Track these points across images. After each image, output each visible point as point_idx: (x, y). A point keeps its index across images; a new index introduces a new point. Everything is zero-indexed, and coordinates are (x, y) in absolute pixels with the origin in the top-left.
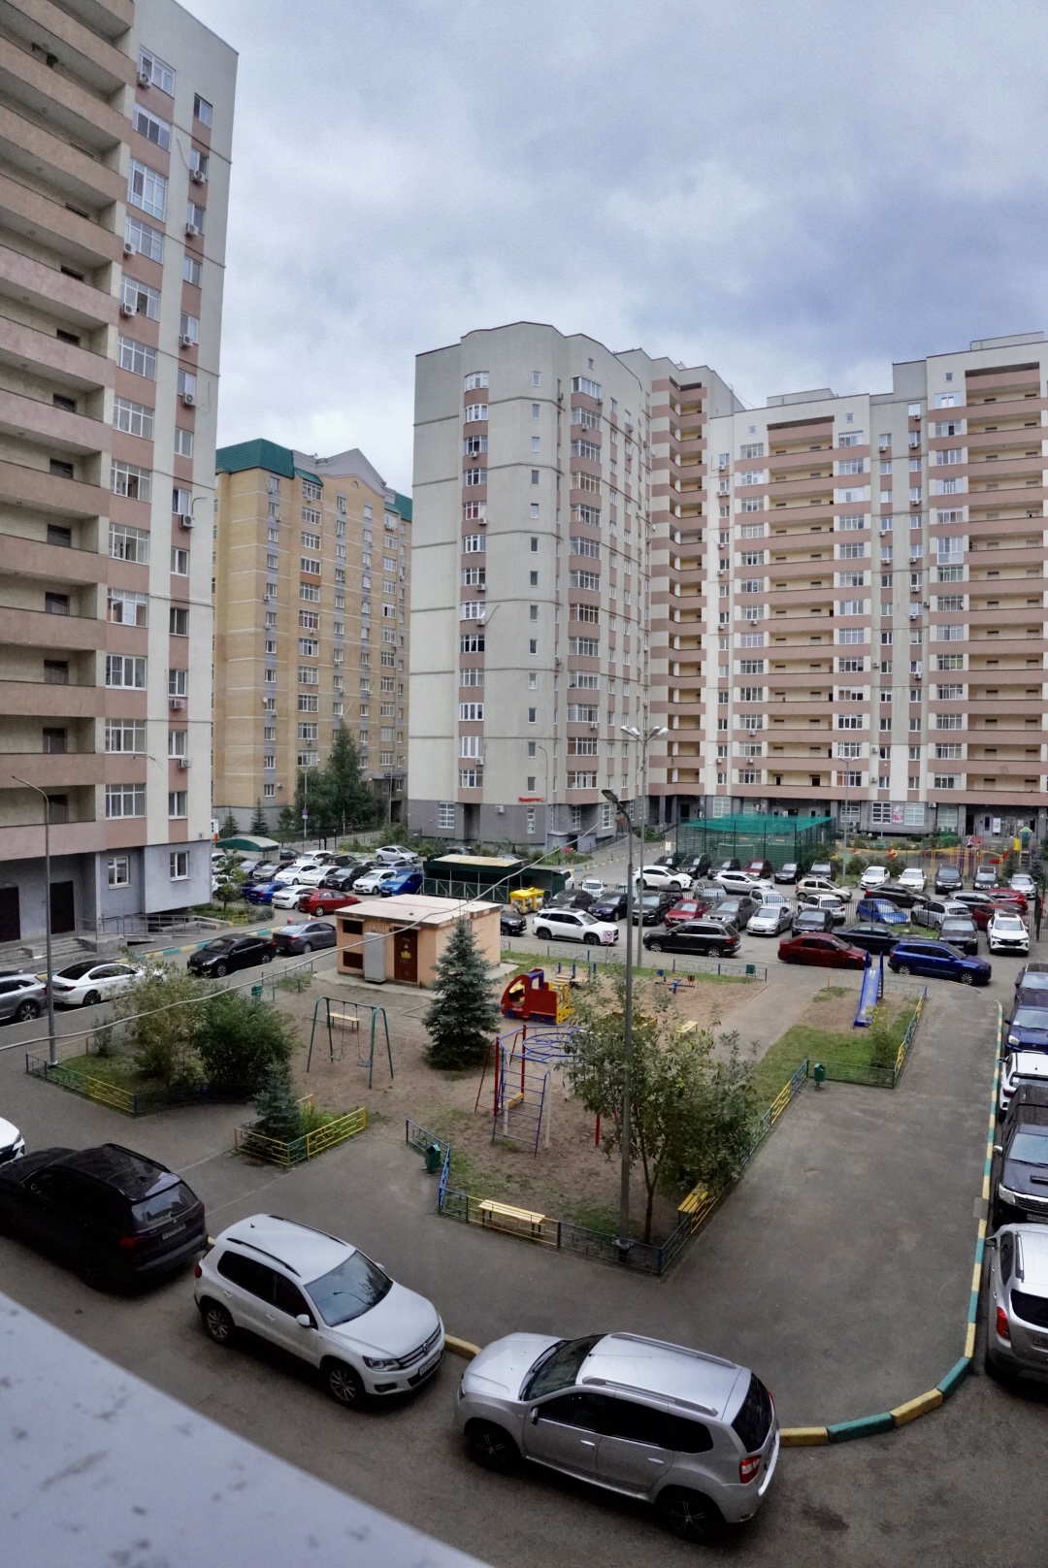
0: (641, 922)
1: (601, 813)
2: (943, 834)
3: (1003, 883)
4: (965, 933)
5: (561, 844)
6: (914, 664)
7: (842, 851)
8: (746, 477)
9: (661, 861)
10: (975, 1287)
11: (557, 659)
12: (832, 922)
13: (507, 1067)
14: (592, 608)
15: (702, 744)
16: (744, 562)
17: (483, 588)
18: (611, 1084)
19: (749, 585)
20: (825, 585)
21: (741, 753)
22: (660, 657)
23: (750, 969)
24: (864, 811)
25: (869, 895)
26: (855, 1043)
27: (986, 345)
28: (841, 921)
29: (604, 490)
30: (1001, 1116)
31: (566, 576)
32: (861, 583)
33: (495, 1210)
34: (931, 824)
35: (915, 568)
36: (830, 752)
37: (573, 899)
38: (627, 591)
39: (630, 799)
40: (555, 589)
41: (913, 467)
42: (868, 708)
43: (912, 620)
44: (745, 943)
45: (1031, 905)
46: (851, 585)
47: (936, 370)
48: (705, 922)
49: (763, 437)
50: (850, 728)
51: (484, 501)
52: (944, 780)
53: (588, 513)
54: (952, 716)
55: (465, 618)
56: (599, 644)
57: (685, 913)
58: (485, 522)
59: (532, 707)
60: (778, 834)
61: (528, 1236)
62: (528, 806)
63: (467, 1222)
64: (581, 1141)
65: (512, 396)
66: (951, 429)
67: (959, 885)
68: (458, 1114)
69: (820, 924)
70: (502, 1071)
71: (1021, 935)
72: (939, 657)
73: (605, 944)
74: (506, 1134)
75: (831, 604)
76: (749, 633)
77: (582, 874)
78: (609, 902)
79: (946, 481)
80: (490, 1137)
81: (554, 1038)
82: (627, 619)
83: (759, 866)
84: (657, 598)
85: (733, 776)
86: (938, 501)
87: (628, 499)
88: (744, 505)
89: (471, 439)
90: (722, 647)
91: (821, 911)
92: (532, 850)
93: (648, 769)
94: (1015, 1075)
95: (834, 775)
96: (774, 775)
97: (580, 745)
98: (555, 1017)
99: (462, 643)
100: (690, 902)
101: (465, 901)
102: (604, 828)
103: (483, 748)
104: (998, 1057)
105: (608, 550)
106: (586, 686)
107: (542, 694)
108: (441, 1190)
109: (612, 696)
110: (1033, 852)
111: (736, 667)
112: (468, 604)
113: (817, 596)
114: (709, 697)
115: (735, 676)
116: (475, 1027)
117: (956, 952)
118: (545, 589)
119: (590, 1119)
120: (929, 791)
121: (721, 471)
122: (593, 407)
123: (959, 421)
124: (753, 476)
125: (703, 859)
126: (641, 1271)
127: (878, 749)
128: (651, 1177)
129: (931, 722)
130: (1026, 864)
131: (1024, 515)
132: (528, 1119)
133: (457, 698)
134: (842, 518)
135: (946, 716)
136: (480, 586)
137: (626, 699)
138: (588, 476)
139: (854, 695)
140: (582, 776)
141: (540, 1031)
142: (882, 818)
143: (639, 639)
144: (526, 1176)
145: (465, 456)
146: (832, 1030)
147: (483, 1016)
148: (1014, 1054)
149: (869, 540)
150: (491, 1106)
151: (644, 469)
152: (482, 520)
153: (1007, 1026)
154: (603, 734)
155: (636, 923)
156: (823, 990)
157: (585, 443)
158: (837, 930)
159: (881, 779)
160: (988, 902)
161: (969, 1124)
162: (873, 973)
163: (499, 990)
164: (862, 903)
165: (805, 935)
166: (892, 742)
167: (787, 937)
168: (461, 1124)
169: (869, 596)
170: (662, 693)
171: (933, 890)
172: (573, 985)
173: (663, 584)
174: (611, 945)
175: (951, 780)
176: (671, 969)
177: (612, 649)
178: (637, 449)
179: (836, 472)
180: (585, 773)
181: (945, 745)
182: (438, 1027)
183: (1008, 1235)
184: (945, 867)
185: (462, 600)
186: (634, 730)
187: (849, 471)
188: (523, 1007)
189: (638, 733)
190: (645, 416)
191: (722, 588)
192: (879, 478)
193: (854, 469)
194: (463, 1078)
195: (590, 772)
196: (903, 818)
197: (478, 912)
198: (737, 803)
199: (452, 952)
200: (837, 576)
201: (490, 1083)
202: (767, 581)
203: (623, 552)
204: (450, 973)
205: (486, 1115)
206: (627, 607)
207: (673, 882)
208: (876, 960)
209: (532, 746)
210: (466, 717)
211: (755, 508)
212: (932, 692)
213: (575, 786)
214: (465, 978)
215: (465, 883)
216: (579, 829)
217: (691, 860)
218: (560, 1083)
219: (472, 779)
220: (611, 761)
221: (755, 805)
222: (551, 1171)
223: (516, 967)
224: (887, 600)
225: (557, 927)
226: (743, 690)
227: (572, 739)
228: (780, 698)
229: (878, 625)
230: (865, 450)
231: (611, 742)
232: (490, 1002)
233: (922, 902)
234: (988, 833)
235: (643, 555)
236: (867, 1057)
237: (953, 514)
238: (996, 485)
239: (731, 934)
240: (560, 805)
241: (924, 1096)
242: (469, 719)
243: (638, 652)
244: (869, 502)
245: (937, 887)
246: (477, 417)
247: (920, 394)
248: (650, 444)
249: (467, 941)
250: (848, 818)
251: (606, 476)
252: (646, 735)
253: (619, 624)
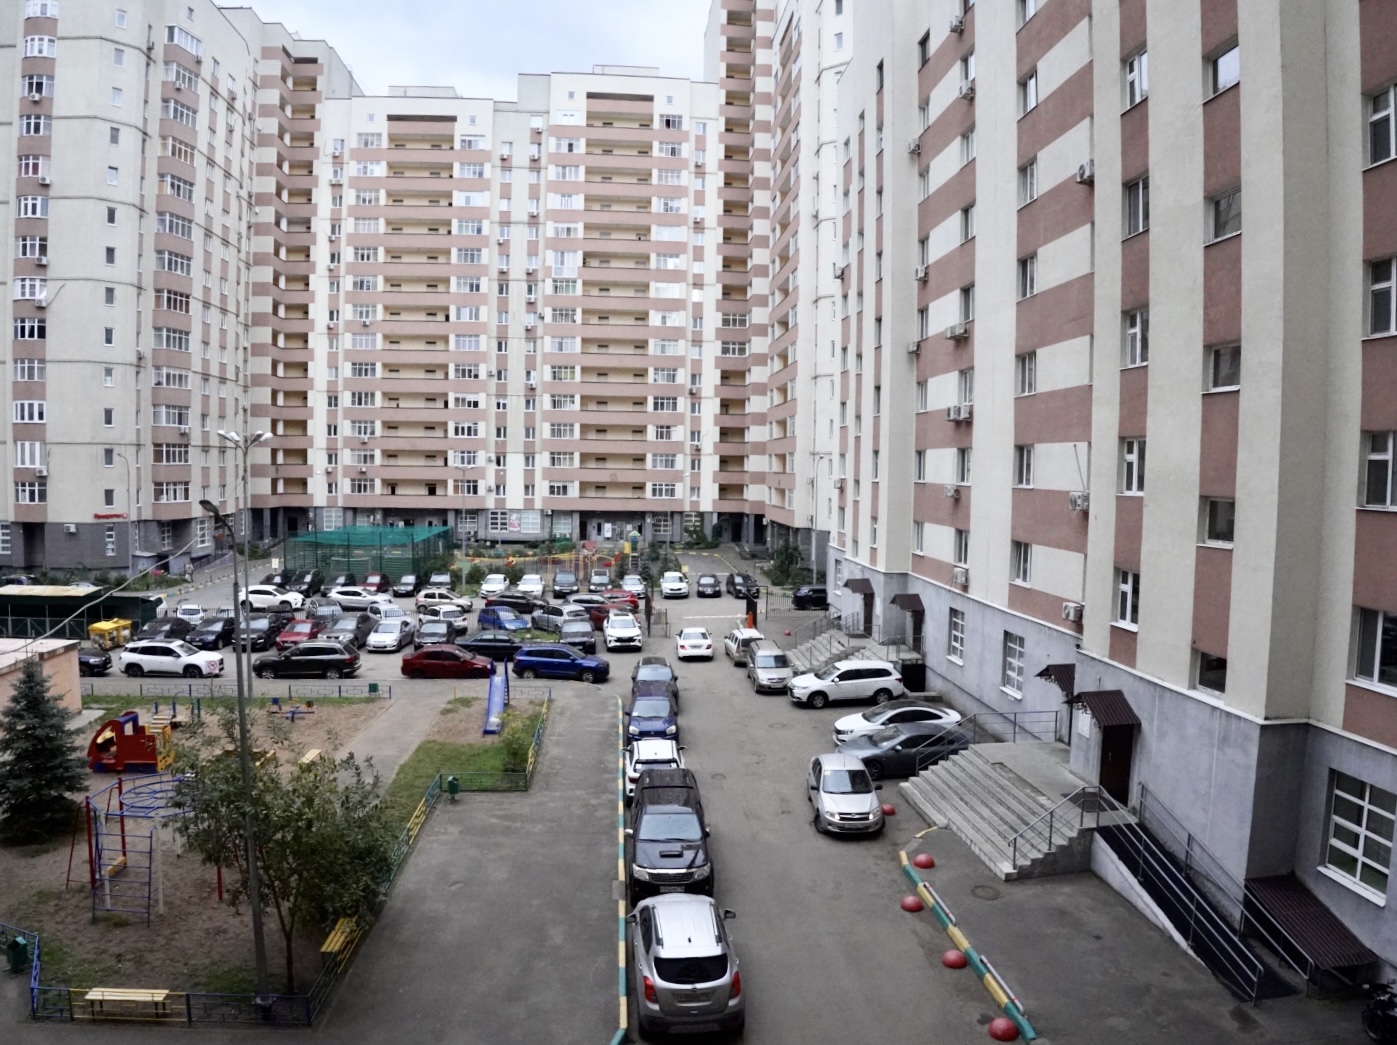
0: (249, 648)
1: (196, 529)
2: (559, 540)
3: (616, 582)
4: (584, 634)
5: (150, 567)
6: (528, 373)
7: (461, 560)
8: (361, 166)
9: (268, 580)
10: (622, 963)
11: (139, 353)
12: (455, 632)
13: (103, 829)
14: (181, 295)
15: (310, 451)
16: (357, 258)
17: (44, 262)
18: (230, 830)
19: (362, 282)
20: (441, 288)
21: (353, 461)
22: (261, 355)
23: (373, 688)
24: (481, 519)
25: (489, 603)
26: (486, 751)
27: (607, 70)
28: (463, 631)
29: (200, 162)
30: (628, 802)
31: (150, 257)
32: (478, 289)
33: (106, 998)
34: (547, 530)
35: (531, 278)
36: (446, 460)
37: (167, 627)
38: (223, 279)
39: (229, 512)
40: (136, 270)
41: (532, 178)
42: (484, 416)
43: (528, 330)
44: (365, 661)
45: (642, 604)
46: (467, 290)
47: (559, 85)
48: (321, 642)
49: (383, 127)
50: (466, 436)
51: (47, 156)
52: (559, 487)
53: (179, 186)
54: (565, 425)
55: (20, 297)
56: (190, 337)
57: (299, 634)
58: (47, 182)
59: (108, 407)
60: (395, 546)
61: (151, 1018)
62: (105, 526)
63: (72, 1019)
64: (202, 899)
65: (91, 34)
66: (571, 145)
67: (575, 588)
68: (43, 896)
69: (443, 636)
70: (97, 835)
71: (633, 632)
72: (553, 367)
73: (210, 676)
74: (109, 907)
75: (446, 309)
76: (361, 334)
77: (177, 599)
78: (210, 629)
79: (563, 196)
80: (90, 915)
81: (157, 787)
82: (224, 311)
83: (376, 579)
84: (259, 289)
85: (345, 486)
86: (556, 215)
87: (228, 175)
88: (358, 197)
89: (31, 77)
90: (331, 347)
91: (443, 622)
92: (113, 575)
93: (249, 479)
94: (637, 762)
95: (451, 484)
96: (389, 485)
97: (168, 452)
98: (156, 765)
99: (16, 328)
100: (303, 622)
101: (31, 640)
102: (200, 546)
103: (46, 456)
104: (621, 747)
105: (202, 231)
106: (174, 384)
107: (121, 391)
108: (32, 989)
109: (206, 398)
110: (642, 554)
111: (346, 370)
112: (23, 280)
113: (432, 300)
114: (317, 400)
115: (346, 379)
116: (56, 789)
117: (576, 653)
118: (124, 269)
119: (210, 873)
120: (544, 499)
121: (335, 157)
122: (192, 66)
123: (578, 139)
124: (370, 167)
125: (315, 576)
126: (289, 1026)
127: (494, 458)
128: (287, 920)
129: (544, 430)
130: (635, 565)
131: (634, 237)
132: (135, 885)
133: (9, 395)
134: (460, 221)
135: (559, 425)
136: (40, 260)
137: (222, 400)
138: (181, 142)
139: (469, 403)
140: (172, 487)
141: (138, 783)
142: (499, 526)
143: (237, 335)
144: (139, 950)
145: (23, 99)
146: (462, 740)
147: (66, 775)
148: (635, 743)
149: (487, 246)
150: (87, 877)
151: (247, 144)
152: (44, 179)
153: (627, 717)
154: (196, 439)
155: (244, 650)
156: (450, 702)
157: (178, 103)
158: (459, 640)
159: (498, 487)
160: (603, 603)
161: (599, 814)
162: (498, 679)
163: (83, 741)
164: (483, 611)
165: (428, 648)
166: (508, 450)
167: (409, 651)
168: (51, 907)
169: (485, 303)
170: (263, 395)
171: (551, 594)
172: (175, 726)
173: (266, 274)
174: (217, 676)
175: (565, 488)
176: (287, 695)
177: (206, 343)
178: (240, 119)
179: (456, 173)
180: (175, 484)
181: (559, 454)
182: (7, 795)
183: (646, 909)
184: (562, 572)
185: (16, 274)
186: (233, 435)
187: (469, 174)
188: (115, 757)
189: (237, 438)
190: (251, 84)
191: (332, 284)
192: (499, 186)
193: (475, 173)
194: (47, 851)
195: (180, 483)
196: (520, 525)
197: (49, 652)
198: (350, 514)
199: (19, 703)
200: (453, 280)
201: (82, 852)
202: (380, 279)
203: (220, 234)
204: (19, 728)
205: (81, 890)
206: (224, 297)
207: (283, 602)
208: (500, 667)
209: (109, 453)
210: (23, 418)
211: (370, 201)
212: (546, 402)
213: (164, 499)
214: (39, 732)
215: (29, 620)
216: (170, 548)
217: (302, 576)
218: (171, 840)
219: (32, 493)
220: (205, 470)
221: (368, 516)
222: (169, 940)
223: (101, 713)
224: (503, 308)
225: (149, 662)
226: (354, 394)
227: (157, 445)
228: (393, 404)
229: (494, 334)
230: (486, 155)
231: (206, 449)
232: (74, 756)
233: (541, 607)
234: (600, 538)
235: (244, 240)
236: (498, 763)
237: (569, 229)
238: (609, 206)
239: (350, 653)
240: (146, 521)
241: (557, 794)
242: (26, 420)
243: (237, 349)
244: (488, 209)
245: (554, 592)
246: (40, 51)
247: (545, 108)
248: (256, 116)
249: (38, 687)
250: (466, 527)
251: (202, 145)
252: (246, 441)
253: (214, 316)
